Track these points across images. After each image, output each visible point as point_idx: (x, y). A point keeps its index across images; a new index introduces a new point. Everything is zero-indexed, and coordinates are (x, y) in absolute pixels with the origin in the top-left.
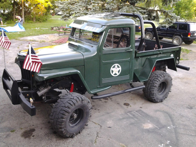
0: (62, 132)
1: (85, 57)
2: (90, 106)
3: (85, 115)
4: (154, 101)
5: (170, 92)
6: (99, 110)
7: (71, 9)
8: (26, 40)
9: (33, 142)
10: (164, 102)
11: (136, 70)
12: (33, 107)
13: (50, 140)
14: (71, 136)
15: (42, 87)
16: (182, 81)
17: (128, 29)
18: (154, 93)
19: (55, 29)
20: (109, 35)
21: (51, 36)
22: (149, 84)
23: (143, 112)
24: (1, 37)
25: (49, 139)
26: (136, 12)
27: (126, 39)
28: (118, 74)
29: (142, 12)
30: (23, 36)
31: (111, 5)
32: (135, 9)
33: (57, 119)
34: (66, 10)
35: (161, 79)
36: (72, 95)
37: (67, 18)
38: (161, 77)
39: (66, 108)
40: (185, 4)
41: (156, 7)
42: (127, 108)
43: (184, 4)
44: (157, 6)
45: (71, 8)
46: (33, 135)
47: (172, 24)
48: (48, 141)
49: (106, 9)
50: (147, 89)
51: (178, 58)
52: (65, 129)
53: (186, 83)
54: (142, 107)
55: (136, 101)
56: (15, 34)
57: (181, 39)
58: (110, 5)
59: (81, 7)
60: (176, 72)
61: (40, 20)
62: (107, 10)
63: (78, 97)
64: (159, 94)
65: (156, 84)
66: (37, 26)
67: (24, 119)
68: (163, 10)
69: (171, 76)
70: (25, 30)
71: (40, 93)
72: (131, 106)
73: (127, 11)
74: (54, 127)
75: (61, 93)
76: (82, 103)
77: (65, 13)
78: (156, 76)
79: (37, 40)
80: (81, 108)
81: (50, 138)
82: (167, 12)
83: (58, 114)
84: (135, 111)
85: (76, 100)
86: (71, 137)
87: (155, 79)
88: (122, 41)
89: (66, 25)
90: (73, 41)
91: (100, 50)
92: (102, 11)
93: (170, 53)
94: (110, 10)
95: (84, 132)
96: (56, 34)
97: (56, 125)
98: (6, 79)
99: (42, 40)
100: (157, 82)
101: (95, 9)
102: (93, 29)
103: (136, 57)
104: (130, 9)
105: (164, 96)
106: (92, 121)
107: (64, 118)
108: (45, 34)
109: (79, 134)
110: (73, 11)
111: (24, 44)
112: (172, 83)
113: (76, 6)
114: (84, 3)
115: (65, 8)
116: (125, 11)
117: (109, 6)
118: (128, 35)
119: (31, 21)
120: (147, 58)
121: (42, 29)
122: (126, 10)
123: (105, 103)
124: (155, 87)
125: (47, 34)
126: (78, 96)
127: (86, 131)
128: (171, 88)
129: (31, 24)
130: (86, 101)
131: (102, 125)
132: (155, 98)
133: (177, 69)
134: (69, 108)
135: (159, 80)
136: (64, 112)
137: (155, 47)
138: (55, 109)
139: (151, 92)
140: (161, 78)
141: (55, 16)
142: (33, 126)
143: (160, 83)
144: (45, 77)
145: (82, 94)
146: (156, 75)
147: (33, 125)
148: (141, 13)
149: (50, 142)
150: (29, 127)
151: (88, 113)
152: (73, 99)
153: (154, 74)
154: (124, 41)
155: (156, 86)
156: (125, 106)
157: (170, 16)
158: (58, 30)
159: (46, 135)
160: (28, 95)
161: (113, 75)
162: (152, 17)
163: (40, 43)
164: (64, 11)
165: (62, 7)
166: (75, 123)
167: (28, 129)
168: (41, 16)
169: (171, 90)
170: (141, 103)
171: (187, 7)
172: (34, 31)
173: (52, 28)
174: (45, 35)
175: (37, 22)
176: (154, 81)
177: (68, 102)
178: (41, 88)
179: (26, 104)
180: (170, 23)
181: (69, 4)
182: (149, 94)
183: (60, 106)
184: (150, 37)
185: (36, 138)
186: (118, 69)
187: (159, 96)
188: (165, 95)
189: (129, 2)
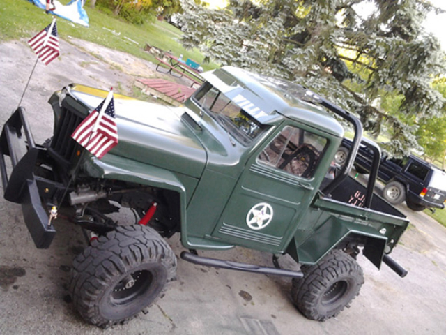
0: (87, 308)
1: (208, 161)
2: (172, 273)
3: (151, 290)
4: (306, 314)
5: (348, 307)
6: (182, 283)
7: (210, 30)
8: (82, 48)
9: (9, 302)
10: (327, 323)
11: (299, 232)
12: (51, 231)
13: (50, 314)
14: (99, 325)
15: (87, 187)
16: (376, 290)
17: (325, 141)
18: (314, 297)
19: (153, 52)
20: (281, 135)
21: (139, 63)
22: (313, 273)
23: (274, 329)
24: (45, 32)
25: (48, 309)
26: (340, 98)
27: (309, 159)
28: (261, 227)
29: (352, 105)
30: (80, 37)
31: (296, 61)
32: (340, 91)
33: (88, 275)
34: (198, 26)
35: (343, 275)
36: (144, 233)
37: (193, 45)
38: (344, 268)
39: (121, 261)
40: (438, 123)
41: (376, 100)
42: (245, 305)
43: (435, 122)
44: (380, 99)
45: (210, 28)
46: (15, 284)
47: (401, 157)
48: (45, 314)
49: (281, 64)
50: (302, 283)
51: (392, 241)
52: (97, 304)
53: (383, 297)
54: (275, 315)
55: (268, 296)
56: (63, 24)
57: (403, 193)
58: (293, 59)
59: (231, 35)
60: (377, 269)
61: (128, 17)
62: (282, 67)
63: (156, 243)
64: (324, 302)
65: (329, 280)
66: (118, 28)
67: (10, 236)
68: (395, 119)
69: (364, 276)
70: (89, 23)
71: (74, 199)
72: (253, 304)
73: (324, 88)
74: (74, 289)
75: (117, 209)
76: (160, 260)
77: (193, 33)
78: (336, 263)
79: (106, 59)
80: (151, 271)
81: (52, 308)
82: (402, 128)
83: (97, 266)
84: (257, 320)
85: (150, 251)
86: (98, 327)
87: (330, 269)
88: (298, 159)
89: (182, 56)
90: (196, 111)
91: (248, 159)
92: (272, 64)
93: (381, 225)
94: (288, 69)
95: (134, 326)
96: (151, 63)
97: (80, 288)
98: (12, 131)
99: (116, 64)
100: (331, 276)
101: (259, 53)
102: (251, 108)
103: (313, 206)
104: (331, 87)
105: (331, 311)
106: (159, 307)
107: (107, 279)
108: (128, 52)
109: (119, 326)
110: (212, 36)
111: (75, 54)
112: (359, 290)
113: (224, 28)
114: (240, 30)
115: (198, 22)
116: (319, 86)
117: (291, 61)
118: (317, 153)
119: (109, 11)
120: (332, 216)
121: (126, 37)
122: (322, 85)
123: (200, 272)
124: (323, 285)
125: (133, 54)
126: (158, 242)
127: (138, 325)
128: (353, 300)
129: (106, 16)
130: (169, 260)
131: (176, 325)
132: (312, 309)
133: (383, 264)
134: (127, 261)
135: (337, 275)
136: (113, 267)
137: (353, 196)
138: (95, 249)
139: (309, 291)
140: (342, 272)
141: (163, 22)
142: (24, 262)
143: (336, 281)
144: (106, 172)
145: (163, 235)
146: (335, 259)
147: (25, 260)
148: (350, 106)
149: (49, 317)
150: (15, 260)
151: (159, 288)
152: (145, 245)
153: (333, 257)
154: (303, 161)
155: (326, 283)
156: (241, 299)
157: (404, 138)
158: (158, 58)
159: (46, 295)
160: (47, 190)
161: (249, 223)
162: (367, 122)
163: (111, 68)
164: (193, 27)
165: (192, 17)
166: (122, 297)
167: (11, 265)
168: (135, 10)
169: (350, 304)
170: (277, 306)
171: (439, 130)
172: (107, 36)
173: (148, 48)
174: (127, 56)
175: (121, 18)
176: (325, 272)
177: (131, 247)
178: (82, 188)
179: (36, 215)
180: (398, 152)
181: (209, 18)
182: (304, 295)
183: (108, 250)
184: (342, 160)
185: (18, 295)
186: (266, 216)
187: (321, 306)
188: (334, 310)
189: (332, 69)
